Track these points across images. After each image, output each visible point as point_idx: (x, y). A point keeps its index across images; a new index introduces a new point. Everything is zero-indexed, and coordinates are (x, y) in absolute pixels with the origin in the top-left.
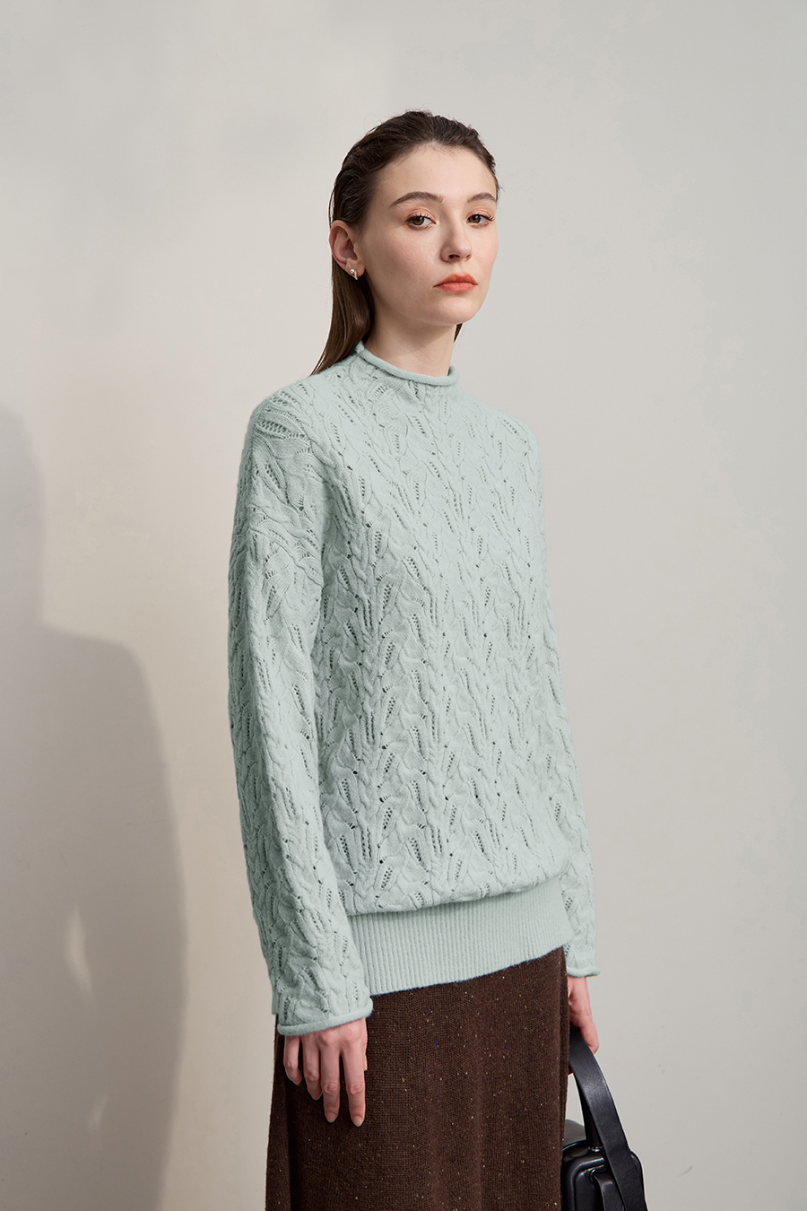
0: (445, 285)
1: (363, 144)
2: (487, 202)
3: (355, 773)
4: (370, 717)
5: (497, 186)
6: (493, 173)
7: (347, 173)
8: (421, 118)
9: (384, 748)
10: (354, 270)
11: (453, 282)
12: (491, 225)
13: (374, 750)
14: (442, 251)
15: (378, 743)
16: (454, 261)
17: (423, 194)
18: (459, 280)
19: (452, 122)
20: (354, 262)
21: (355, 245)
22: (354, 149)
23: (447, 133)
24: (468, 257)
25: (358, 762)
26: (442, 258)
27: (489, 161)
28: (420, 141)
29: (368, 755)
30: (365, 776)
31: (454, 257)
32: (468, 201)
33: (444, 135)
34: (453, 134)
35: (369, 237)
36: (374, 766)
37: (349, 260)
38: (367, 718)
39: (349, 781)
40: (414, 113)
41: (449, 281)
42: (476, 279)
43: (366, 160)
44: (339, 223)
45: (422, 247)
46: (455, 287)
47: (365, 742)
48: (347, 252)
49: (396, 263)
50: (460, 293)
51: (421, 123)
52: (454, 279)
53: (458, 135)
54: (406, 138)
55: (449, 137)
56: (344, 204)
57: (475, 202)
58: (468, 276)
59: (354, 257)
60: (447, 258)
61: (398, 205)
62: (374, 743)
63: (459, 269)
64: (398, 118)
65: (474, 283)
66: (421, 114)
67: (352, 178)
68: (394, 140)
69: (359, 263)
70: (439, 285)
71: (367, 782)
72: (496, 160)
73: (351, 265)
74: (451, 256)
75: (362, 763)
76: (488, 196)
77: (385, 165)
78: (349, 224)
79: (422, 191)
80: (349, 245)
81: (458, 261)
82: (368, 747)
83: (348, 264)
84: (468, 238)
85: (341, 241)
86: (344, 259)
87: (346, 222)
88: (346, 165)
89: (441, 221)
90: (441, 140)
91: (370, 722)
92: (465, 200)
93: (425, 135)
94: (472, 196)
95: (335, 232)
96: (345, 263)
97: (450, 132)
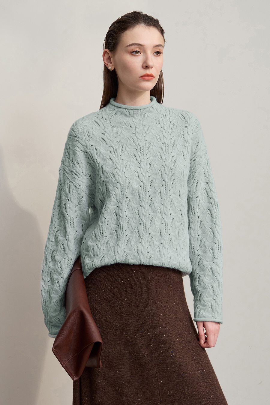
0: (143, 77)
1: (117, 22)
2: (160, 48)
3: (97, 245)
4: (101, 227)
5: (164, 41)
6: (163, 36)
7: (110, 33)
8: (138, 14)
9: (106, 237)
10: (111, 68)
11: (146, 76)
12: (161, 56)
13: (103, 237)
14: (143, 64)
15: (104, 235)
16: (147, 69)
17: (137, 44)
18: (148, 75)
19: (150, 17)
20: (111, 65)
21: (112, 59)
22: (114, 24)
23: (148, 21)
24: (152, 67)
25: (98, 242)
26: (143, 67)
27: (162, 31)
28: (138, 23)
29: (101, 239)
30: (99, 246)
31: (147, 67)
32: (154, 47)
33: (147, 22)
34: (150, 22)
35: (117, 57)
36: (102, 243)
37: (109, 64)
38: (100, 227)
39: (94, 248)
40: (136, 12)
41: (145, 76)
42: (154, 75)
43: (118, 29)
44: (107, 50)
45: (136, 62)
46: (146, 78)
47: (100, 235)
48: (108, 60)
49: (126, 68)
50: (148, 80)
51: (138, 17)
52: (147, 75)
53: (152, 22)
54: (133, 22)
55: (148, 23)
56: (109, 44)
57: (156, 47)
58: (151, 74)
59: (111, 63)
60: (145, 67)
61: (128, 47)
62: (103, 235)
63: (148, 72)
64: (130, 13)
65: (153, 77)
66: (139, 13)
67: (112, 34)
68: (128, 22)
69: (113, 65)
70: (141, 77)
71: (100, 248)
72: (165, 31)
73: (110, 65)
74: (146, 67)
75: (99, 242)
76: (161, 45)
77: (125, 31)
78: (110, 51)
79: (137, 43)
80: (109, 58)
81: (149, 69)
82: (101, 236)
83: (109, 65)
84: (153, 60)
85: (106, 56)
86: (107, 63)
87: (109, 50)
88: (110, 29)
89: (143, 53)
90: (145, 24)
91: (101, 229)
92: (153, 46)
93: (140, 21)
94: (155, 45)
95: (105, 53)
96: (108, 65)
97: (149, 21)
